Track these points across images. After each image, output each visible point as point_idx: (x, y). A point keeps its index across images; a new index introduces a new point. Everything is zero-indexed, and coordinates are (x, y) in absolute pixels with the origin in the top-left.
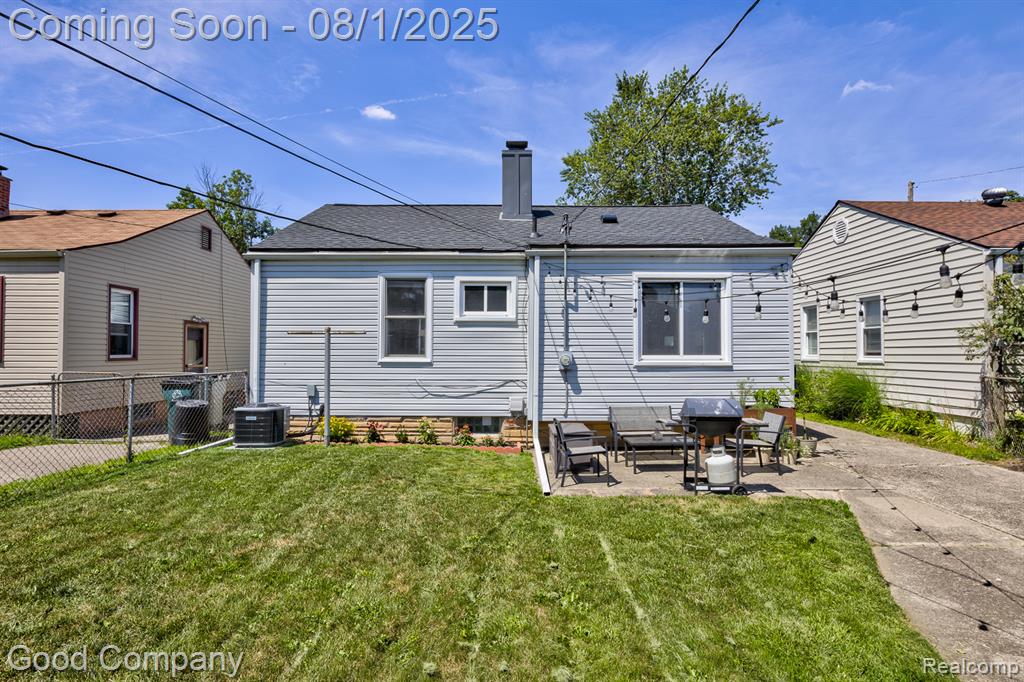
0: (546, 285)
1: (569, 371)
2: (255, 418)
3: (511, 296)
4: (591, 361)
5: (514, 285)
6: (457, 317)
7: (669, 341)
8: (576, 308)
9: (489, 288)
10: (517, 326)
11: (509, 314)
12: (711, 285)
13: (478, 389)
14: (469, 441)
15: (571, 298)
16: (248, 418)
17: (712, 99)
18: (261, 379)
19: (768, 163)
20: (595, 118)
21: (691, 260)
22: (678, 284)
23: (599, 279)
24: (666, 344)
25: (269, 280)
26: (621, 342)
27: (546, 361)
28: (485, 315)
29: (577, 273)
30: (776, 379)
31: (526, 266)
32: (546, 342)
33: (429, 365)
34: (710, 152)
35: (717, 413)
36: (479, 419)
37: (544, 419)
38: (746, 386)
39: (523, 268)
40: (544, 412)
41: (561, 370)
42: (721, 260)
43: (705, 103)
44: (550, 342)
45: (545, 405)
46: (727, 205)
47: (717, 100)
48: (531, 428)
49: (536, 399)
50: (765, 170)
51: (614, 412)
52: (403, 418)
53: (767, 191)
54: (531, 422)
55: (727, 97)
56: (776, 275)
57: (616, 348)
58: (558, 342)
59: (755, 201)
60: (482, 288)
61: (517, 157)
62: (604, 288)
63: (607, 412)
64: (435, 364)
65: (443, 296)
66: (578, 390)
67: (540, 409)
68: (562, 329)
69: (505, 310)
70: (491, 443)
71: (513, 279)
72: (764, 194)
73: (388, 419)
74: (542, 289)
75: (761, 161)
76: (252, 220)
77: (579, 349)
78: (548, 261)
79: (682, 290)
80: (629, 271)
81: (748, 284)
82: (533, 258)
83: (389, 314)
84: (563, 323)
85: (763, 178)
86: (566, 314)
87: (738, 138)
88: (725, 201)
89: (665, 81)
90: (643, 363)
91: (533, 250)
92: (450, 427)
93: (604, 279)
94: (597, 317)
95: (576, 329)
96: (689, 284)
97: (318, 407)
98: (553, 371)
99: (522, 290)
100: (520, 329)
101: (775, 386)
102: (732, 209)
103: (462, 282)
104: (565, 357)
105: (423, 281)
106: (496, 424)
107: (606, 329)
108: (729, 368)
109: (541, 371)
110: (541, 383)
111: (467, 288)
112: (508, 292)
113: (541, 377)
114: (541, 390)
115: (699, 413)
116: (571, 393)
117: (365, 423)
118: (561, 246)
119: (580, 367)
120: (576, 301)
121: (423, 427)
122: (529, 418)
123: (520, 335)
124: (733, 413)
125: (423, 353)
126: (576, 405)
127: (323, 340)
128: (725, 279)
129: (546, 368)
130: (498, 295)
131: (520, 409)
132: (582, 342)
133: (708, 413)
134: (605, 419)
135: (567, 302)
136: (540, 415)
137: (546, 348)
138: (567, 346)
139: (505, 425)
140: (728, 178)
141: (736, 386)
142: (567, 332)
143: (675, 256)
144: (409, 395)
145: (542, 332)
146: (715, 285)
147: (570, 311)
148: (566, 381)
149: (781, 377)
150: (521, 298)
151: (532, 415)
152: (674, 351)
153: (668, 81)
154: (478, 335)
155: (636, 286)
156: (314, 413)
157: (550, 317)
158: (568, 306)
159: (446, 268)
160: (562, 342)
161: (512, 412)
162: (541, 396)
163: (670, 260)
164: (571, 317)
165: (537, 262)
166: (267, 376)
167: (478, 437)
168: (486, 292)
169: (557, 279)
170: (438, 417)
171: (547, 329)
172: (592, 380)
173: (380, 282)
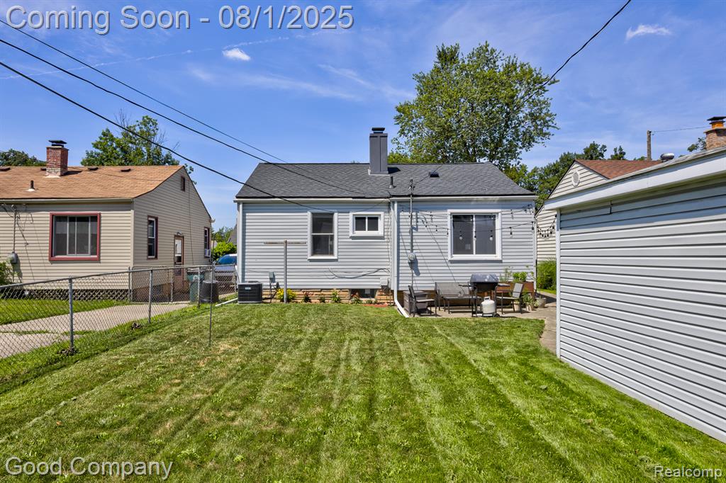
0: (401, 217)
1: (413, 264)
2: (250, 288)
3: (380, 223)
4: (425, 258)
5: (382, 216)
6: (351, 234)
7: (468, 247)
8: (417, 229)
9: (369, 218)
10: (384, 239)
11: (380, 232)
12: (490, 217)
13: (363, 274)
14: (358, 301)
15: (414, 224)
16: (246, 288)
17: (507, 67)
18: (243, 269)
19: (550, 113)
20: (420, 78)
21: (479, 203)
22: (472, 216)
23: (429, 213)
24: (466, 248)
25: (247, 214)
26: (441, 247)
27: (401, 258)
28: (367, 233)
29: (417, 210)
30: (525, 267)
31: (389, 206)
32: (401, 248)
33: (336, 260)
34: (507, 104)
35: (486, 280)
36: (363, 290)
37: (400, 289)
38: (509, 271)
39: (387, 207)
40: (400, 285)
41: (409, 263)
42: (495, 203)
43: (502, 70)
44: (403, 248)
45: (400, 282)
46: (520, 144)
47: (511, 68)
48: (393, 295)
49: (396, 278)
50: (547, 118)
51: (438, 285)
52: (322, 289)
53: (549, 134)
54: (393, 291)
55: (517, 66)
56: (526, 211)
57: (439, 251)
58: (407, 248)
59: (540, 141)
60: (365, 218)
61: (379, 138)
62: (432, 219)
63: (434, 285)
64: (339, 260)
65: (343, 223)
66: (418, 274)
67: (398, 283)
68: (410, 241)
69: (377, 230)
70: (370, 303)
71: (382, 213)
72: (547, 136)
73: (314, 290)
74: (399, 219)
75: (544, 111)
76: (159, 154)
77: (418, 251)
78: (402, 204)
79: (474, 219)
80: (446, 209)
81: (510, 216)
82: (394, 202)
83: (313, 232)
84: (410, 237)
85: (545, 123)
86: (411, 232)
87: (527, 94)
88: (519, 140)
89: (473, 53)
90: (452, 259)
91: (394, 198)
92: (348, 294)
93: (432, 214)
94: (428, 234)
95: (418, 241)
96: (478, 216)
97: (275, 284)
98: (405, 263)
99: (387, 220)
100: (386, 240)
101: (525, 271)
102: (524, 147)
103: (354, 215)
104: (411, 255)
105: (332, 214)
106: (373, 292)
107: (433, 241)
108: (501, 261)
109: (398, 263)
110: (398, 270)
111: (356, 218)
112: (379, 220)
113: (398, 267)
114: (398, 273)
115: (478, 280)
116: (414, 275)
117: (301, 293)
118: (409, 196)
119: (419, 261)
120: (417, 225)
121: (334, 294)
122: (392, 289)
123: (386, 244)
124: (494, 280)
125: (332, 253)
126: (417, 282)
127: (283, 247)
128: (498, 213)
129: (401, 261)
130: (374, 222)
131: (386, 284)
132: (420, 248)
133: (482, 281)
134: (433, 289)
135: (412, 226)
136: (398, 287)
137: (401, 251)
138: (412, 250)
139: (378, 293)
140: (520, 122)
141: (503, 271)
142: (412, 243)
143: (470, 201)
144: (325, 277)
145: (398, 243)
146: (493, 217)
147: (414, 231)
148: (412, 268)
149: (527, 266)
150: (386, 224)
151: (394, 287)
152: (471, 252)
153: (475, 52)
154: (362, 244)
155: (449, 217)
156: (272, 288)
157: (403, 234)
158: (412, 228)
159: (345, 207)
160: (410, 248)
161: (382, 286)
162: (398, 277)
163: (467, 203)
164: (414, 234)
165: (396, 205)
166: (246, 267)
167: (364, 300)
168: (367, 220)
169: (406, 213)
170: (341, 289)
171: (401, 241)
172: (426, 268)
173: (309, 215)
